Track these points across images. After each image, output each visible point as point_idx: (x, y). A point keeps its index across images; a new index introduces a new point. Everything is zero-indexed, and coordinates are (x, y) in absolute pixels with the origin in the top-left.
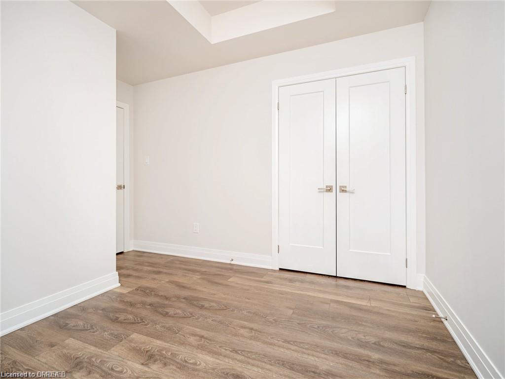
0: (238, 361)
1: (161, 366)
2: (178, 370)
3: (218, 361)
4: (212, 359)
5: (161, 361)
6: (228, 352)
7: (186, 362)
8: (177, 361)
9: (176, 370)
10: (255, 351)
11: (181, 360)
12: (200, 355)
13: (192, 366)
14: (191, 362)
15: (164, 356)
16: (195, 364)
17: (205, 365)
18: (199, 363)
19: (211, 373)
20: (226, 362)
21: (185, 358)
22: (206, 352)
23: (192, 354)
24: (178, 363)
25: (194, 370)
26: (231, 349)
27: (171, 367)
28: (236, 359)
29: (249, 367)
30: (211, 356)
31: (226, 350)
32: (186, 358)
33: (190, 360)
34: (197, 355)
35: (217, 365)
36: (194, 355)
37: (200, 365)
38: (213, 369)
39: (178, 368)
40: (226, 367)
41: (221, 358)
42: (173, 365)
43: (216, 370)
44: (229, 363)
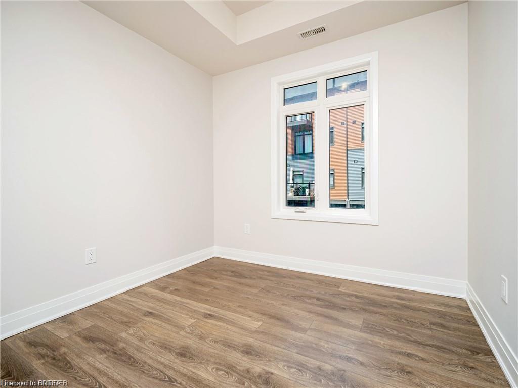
0: (174, 369)
1: (253, 371)
2: (234, 365)
3: (194, 371)
4: (200, 373)
5: (254, 376)
6: (179, 380)
7: (227, 373)
8: (236, 374)
9: (237, 364)
10: (149, 379)
11: (232, 375)
12: (212, 379)
13: (221, 368)
14: (222, 372)
15: (252, 381)
16: (217, 369)
17: (208, 368)
18: (214, 370)
19: (203, 359)
20: (186, 369)
21: (229, 378)
22: (204, 383)
23: (220, 382)
24: (235, 372)
25: (219, 364)
26: (175, 384)
27: (241, 369)
28: (175, 371)
29: (167, 362)
30: (200, 377)
31: (180, 384)
32: (227, 377)
33: (222, 374)
34: (216, 379)
35: (195, 367)
36: (218, 381)
37: (214, 368)
38: (201, 363)
39: (234, 367)
40: (189, 364)
41: (190, 374)
42: (240, 370)
43: (199, 362)
44: (184, 368)
